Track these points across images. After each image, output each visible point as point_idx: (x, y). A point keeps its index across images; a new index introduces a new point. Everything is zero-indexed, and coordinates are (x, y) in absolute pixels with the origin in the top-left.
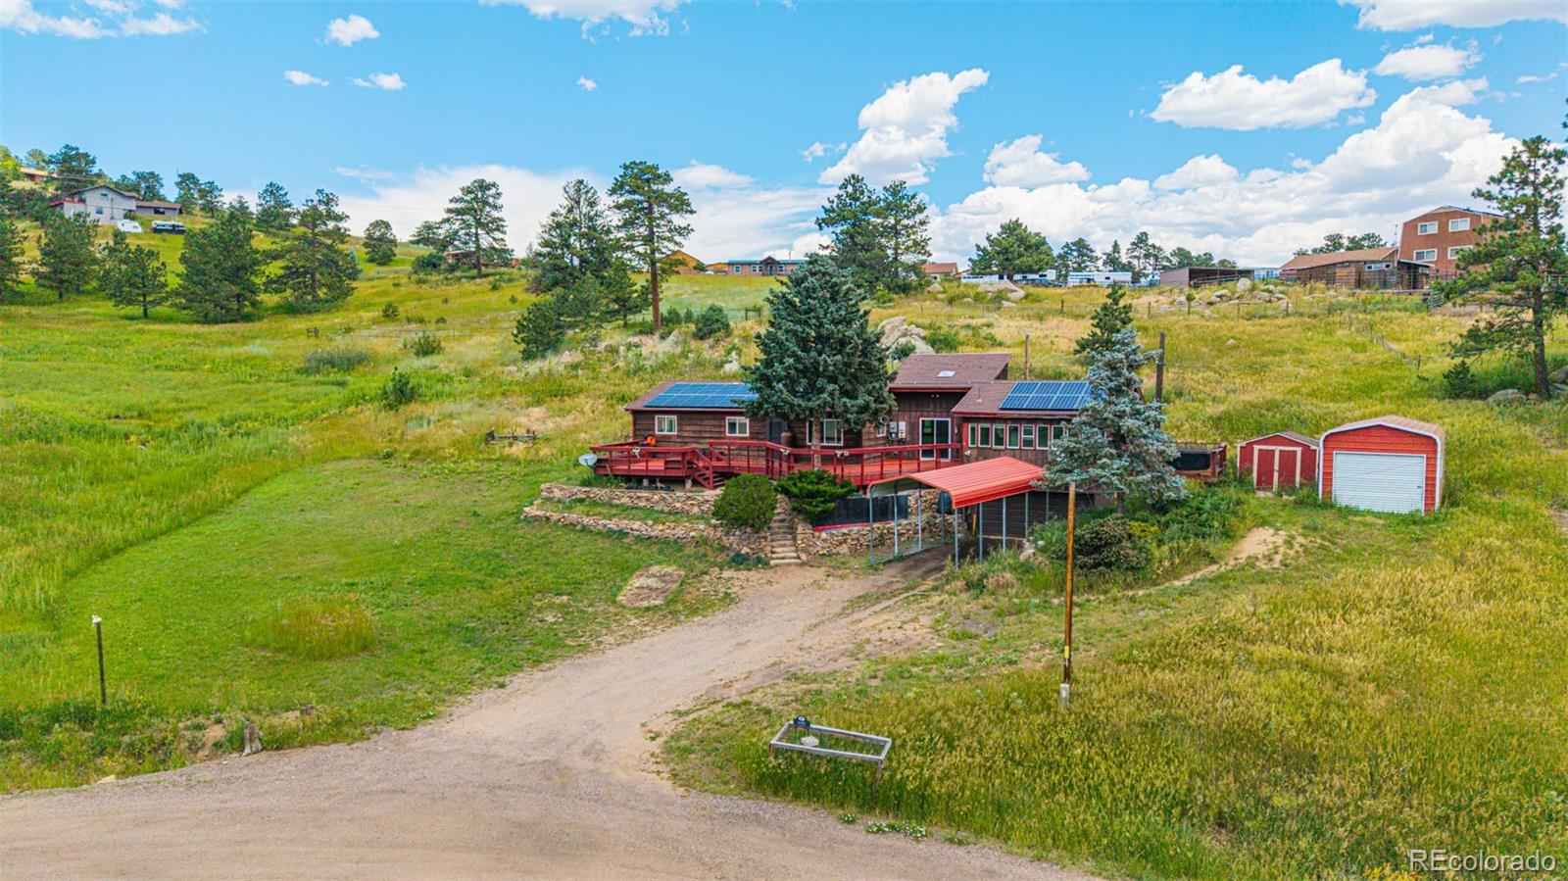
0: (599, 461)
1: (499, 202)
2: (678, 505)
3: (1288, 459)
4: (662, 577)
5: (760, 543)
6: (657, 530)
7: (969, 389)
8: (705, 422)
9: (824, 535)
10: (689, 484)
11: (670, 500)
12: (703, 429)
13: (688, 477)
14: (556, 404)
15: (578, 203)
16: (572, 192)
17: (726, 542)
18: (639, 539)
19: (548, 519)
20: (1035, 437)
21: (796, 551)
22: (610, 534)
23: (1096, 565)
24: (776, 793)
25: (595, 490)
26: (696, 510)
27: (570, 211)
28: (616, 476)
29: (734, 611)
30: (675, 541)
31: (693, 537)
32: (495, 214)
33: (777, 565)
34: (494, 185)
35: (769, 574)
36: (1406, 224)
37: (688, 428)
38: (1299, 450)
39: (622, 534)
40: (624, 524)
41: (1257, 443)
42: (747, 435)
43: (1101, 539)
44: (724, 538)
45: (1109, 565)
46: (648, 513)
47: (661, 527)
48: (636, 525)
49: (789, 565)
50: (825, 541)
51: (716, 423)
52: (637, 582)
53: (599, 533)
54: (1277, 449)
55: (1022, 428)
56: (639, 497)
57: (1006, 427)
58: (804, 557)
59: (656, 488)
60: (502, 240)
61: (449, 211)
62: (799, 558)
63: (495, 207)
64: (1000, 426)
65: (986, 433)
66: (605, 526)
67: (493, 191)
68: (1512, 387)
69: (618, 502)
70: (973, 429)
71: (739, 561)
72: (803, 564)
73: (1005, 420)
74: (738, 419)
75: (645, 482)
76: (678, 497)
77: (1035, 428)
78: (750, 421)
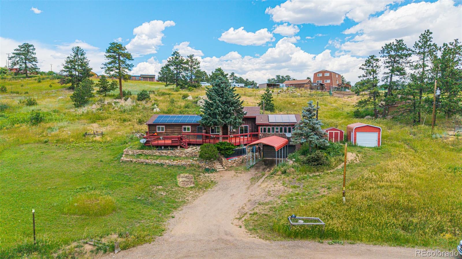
0: (147, 141)
1: (34, 52)
2: (177, 154)
3: (336, 134)
4: (187, 177)
5: (212, 165)
6: (175, 163)
8: (175, 128)
9: (230, 161)
10: (179, 148)
11: (174, 153)
12: (174, 130)
13: (178, 145)
14: (100, 122)
15: (77, 54)
16: (75, 50)
17: (200, 165)
18: (169, 166)
19: (131, 161)
20: (279, 130)
21: (222, 166)
22: (157, 165)
23: (318, 165)
24: (295, 237)
25: (146, 151)
26: (184, 155)
27: (75, 57)
28: (153, 146)
30: (182, 166)
31: (189, 164)
32: (33, 56)
33: (219, 171)
34: (32, 46)
35: (219, 174)
36: (314, 74)
37: (169, 130)
38: (339, 132)
39: (162, 165)
40: (162, 161)
41: (329, 130)
42: (190, 131)
43: (319, 158)
44: (200, 164)
46: (169, 158)
47: (176, 162)
48: (167, 161)
49: (222, 170)
50: (230, 163)
51: (179, 128)
52: (180, 179)
53: (153, 165)
54: (334, 132)
55: (275, 128)
56: (162, 153)
57: (271, 128)
58: (225, 168)
59: (169, 149)
60: (36, 65)
61: (14, 53)
62: (224, 168)
63: (33, 53)
64: (269, 127)
65: (265, 129)
66: (155, 162)
67: (32, 48)
68: (369, 115)
69: (155, 154)
70: (261, 128)
71: (207, 170)
72: (226, 170)
73: (270, 126)
74: (187, 127)
75: (163, 148)
76: (178, 151)
77: (279, 128)
78: (191, 127)
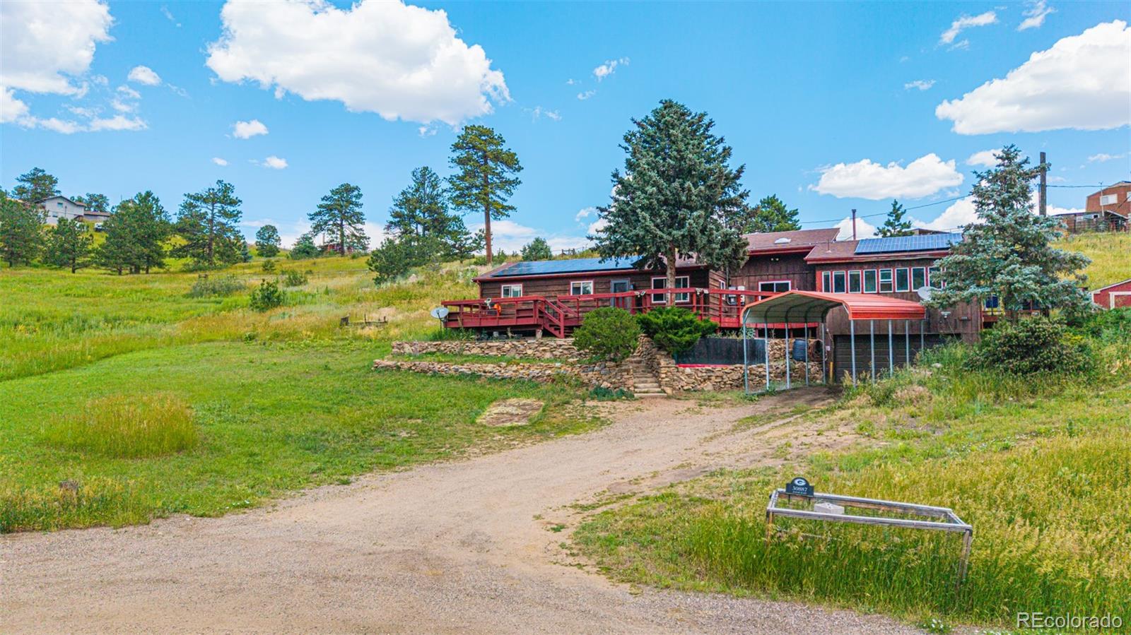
1: (360, 201)
2: (530, 352)
4: (522, 407)
5: (622, 376)
6: (510, 372)
7: (811, 248)
8: (550, 288)
9: (688, 370)
10: (539, 334)
11: (522, 348)
12: (547, 294)
13: (538, 326)
14: (405, 304)
15: (423, 184)
16: (419, 175)
17: (584, 378)
18: (493, 380)
19: (399, 368)
20: (893, 279)
21: (660, 386)
22: (462, 377)
25: (446, 343)
26: (548, 355)
27: (417, 190)
28: (467, 329)
29: (606, 430)
30: (530, 380)
31: (549, 375)
32: (357, 210)
33: (641, 398)
34: (357, 188)
35: (636, 404)
36: (1089, 198)
39: (474, 376)
40: (476, 367)
41: (1114, 289)
44: (582, 374)
45: (1050, 367)
46: (496, 361)
47: (515, 368)
48: (489, 367)
49: (656, 397)
50: (689, 376)
51: (560, 288)
52: (494, 410)
53: (452, 377)
55: (879, 272)
56: (489, 347)
57: (861, 273)
58: (669, 391)
59: (508, 338)
60: (361, 229)
61: (321, 206)
62: (665, 392)
63: (357, 205)
64: (855, 272)
65: (839, 281)
66: (456, 370)
67: (356, 193)
69: (468, 353)
70: (827, 278)
71: (600, 394)
72: (669, 397)
73: (860, 265)
74: (582, 284)
75: (496, 334)
76: (530, 345)
77: (893, 272)
78: (595, 283)
